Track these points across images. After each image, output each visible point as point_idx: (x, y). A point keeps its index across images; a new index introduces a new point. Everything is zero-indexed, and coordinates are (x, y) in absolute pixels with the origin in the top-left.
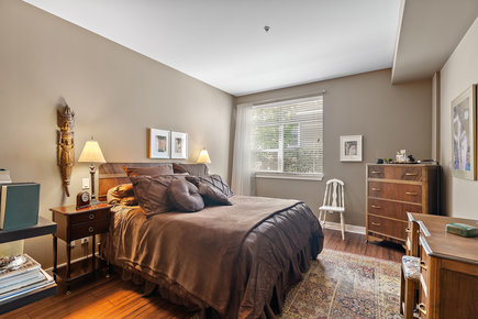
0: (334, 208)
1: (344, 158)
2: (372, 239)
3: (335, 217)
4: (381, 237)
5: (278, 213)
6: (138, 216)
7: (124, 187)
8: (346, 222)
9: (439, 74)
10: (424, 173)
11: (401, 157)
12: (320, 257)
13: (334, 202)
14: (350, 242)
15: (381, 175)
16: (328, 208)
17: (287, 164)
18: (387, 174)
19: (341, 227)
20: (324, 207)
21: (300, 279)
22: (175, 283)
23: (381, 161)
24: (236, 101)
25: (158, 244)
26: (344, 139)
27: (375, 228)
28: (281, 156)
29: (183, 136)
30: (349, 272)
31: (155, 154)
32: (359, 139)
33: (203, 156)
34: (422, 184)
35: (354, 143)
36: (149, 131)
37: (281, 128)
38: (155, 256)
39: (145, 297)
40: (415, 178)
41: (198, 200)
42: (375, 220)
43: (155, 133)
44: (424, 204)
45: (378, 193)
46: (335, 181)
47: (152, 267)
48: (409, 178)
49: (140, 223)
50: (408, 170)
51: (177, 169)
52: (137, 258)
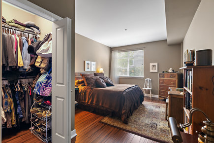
0: (148, 88)
1: (151, 71)
2: (161, 98)
3: (148, 92)
4: (163, 97)
5: (130, 87)
6: (88, 89)
7: (80, 80)
8: (152, 94)
9: (182, 43)
10: (177, 76)
11: (170, 71)
12: (143, 103)
13: (148, 86)
14: (153, 100)
15: (163, 77)
16: (146, 88)
17: (131, 73)
18: (165, 76)
19: (150, 95)
20: (144, 88)
21: (137, 108)
22: (102, 106)
23: (164, 72)
24: (112, 49)
25: (96, 96)
26: (151, 64)
27: (162, 95)
28: (128, 70)
29: (95, 63)
30: (152, 107)
31: (86, 70)
32: (156, 64)
33: (101, 70)
34: (176, 79)
35: (155, 66)
36: (84, 62)
37: (129, 60)
38: (95, 100)
39: (92, 112)
40: (174, 77)
41: (105, 84)
42: (162, 92)
43: (86, 62)
44: (176, 86)
45: (163, 83)
46: (148, 79)
47: (94, 103)
48: (172, 78)
49: (89, 90)
50: (172, 75)
51: (95, 74)
52: (88, 101)
